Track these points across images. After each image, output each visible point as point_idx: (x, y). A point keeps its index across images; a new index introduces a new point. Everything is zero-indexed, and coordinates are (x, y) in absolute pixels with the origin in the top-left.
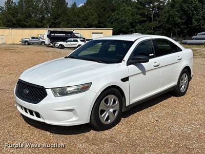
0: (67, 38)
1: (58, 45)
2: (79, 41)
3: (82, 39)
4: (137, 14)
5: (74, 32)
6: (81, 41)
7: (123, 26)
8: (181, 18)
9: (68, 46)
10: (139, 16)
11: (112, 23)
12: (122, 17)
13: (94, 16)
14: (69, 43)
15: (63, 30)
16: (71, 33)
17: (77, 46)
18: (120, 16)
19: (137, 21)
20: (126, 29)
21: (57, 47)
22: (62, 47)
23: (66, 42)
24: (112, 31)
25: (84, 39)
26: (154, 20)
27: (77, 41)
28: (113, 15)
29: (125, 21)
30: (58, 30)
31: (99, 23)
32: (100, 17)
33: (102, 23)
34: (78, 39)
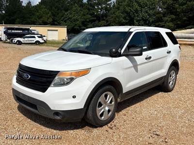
0: (24, 35)
1: (16, 41)
2: (37, 37)
3: (39, 35)
4: (87, 14)
5: (31, 29)
6: (39, 37)
7: (76, 25)
8: (125, 18)
9: (26, 42)
10: (90, 16)
11: (65, 21)
12: (74, 16)
13: (49, 15)
14: (26, 39)
15: (20, 27)
16: (28, 30)
17: (34, 42)
18: (73, 15)
19: (88, 20)
20: (78, 28)
21: (15, 43)
22: (19, 43)
23: (24, 38)
24: (66, 29)
25: (41, 35)
26: (102, 20)
27: (34, 37)
28: (66, 14)
29: (78, 20)
30: (15, 27)
31: (54, 21)
32: (54, 15)
33: (56, 21)
34: (36, 36)
